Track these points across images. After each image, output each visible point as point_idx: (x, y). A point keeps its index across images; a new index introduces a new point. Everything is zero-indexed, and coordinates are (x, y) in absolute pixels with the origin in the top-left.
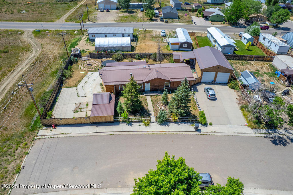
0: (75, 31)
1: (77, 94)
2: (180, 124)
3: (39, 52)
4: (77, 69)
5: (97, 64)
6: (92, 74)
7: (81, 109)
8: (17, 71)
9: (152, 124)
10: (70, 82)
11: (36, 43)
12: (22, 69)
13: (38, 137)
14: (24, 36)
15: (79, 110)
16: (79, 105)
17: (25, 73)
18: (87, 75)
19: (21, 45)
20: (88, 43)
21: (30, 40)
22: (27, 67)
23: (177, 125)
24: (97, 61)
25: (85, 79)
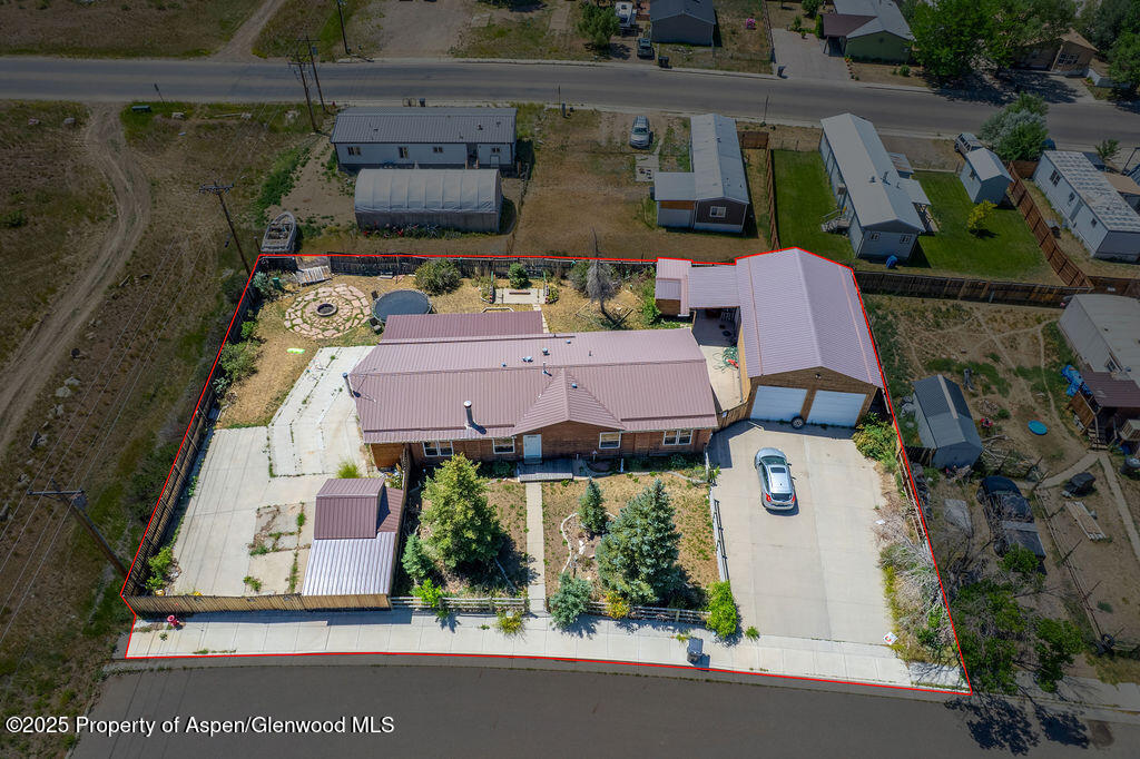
0: (285, 109)
1: (268, 462)
2: (635, 625)
3: (142, 223)
4: (278, 326)
5: (356, 303)
6: (333, 358)
7: (278, 536)
8: (55, 323)
9: (530, 623)
10: (245, 400)
11: (131, 179)
12: (74, 314)
13: (113, 667)
14: (89, 133)
15: (269, 543)
16: (270, 517)
17: (83, 337)
18: (312, 367)
19: (73, 188)
20: (334, 180)
21: (108, 157)
22: (93, 303)
23: (624, 630)
24: (355, 290)
25: (303, 385)
